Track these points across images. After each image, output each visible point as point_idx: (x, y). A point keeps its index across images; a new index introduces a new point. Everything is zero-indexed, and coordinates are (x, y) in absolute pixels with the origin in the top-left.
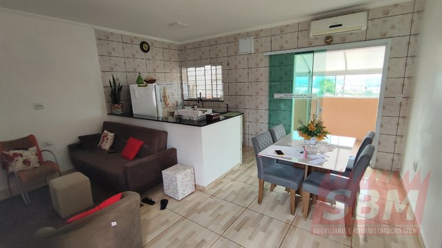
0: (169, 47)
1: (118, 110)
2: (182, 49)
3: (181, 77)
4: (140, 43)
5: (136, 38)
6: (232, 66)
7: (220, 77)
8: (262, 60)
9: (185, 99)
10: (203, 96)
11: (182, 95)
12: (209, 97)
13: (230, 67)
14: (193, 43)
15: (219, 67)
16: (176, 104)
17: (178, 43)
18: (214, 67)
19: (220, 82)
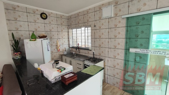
0: (61, 17)
1: (16, 56)
2: (69, 18)
3: (68, 34)
4: (40, 14)
5: (37, 10)
6: (97, 27)
7: (90, 34)
8: (120, 22)
9: (70, 47)
10: (80, 46)
11: (69, 44)
12: (83, 47)
13: (95, 28)
14: (75, 14)
15: (90, 28)
16: (64, 50)
17: (67, 15)
18: (86, 29)
19: (90, 38)
